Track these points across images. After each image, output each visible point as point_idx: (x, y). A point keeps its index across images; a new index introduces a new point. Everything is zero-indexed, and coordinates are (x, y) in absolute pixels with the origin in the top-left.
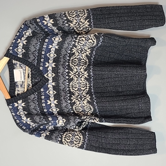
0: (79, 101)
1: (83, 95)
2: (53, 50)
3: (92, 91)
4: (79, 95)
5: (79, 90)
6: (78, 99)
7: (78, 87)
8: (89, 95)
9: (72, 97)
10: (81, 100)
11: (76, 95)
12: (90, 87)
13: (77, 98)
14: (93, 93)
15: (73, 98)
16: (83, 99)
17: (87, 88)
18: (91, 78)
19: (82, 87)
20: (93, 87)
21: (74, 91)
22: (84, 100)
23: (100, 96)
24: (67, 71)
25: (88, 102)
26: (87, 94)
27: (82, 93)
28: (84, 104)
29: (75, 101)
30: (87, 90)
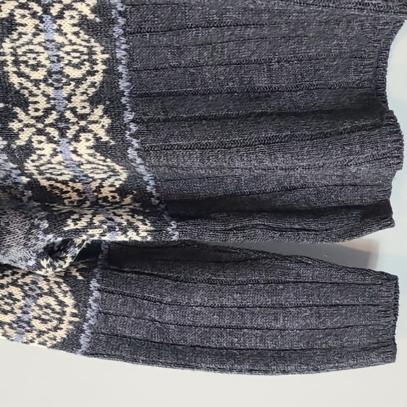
0: (51, 140)
1: (73, 110)
3: (123, 84)
4: (53, 108)
5: (55, 77)
6: (48, 129)
7: (47, 63)
8: (105, 112)
9: (15, 116)
10: (63, 135)
11: (37, 110)
12: (111, 63)
13: (40, 126)
14: (123, 100)
15: (21, 125)
16: (70, 134)
17: (96, 68)
18: (113, 22)
19: (69, 64)
20: (128, 66)
21: (29, 85)
22: (76, 138)
23: (162, 117)
25: (99, 147)
26: (94, 101)
27: (69, 99)
28: (80, 155)
29: (30, 141)
30: (98, 78)
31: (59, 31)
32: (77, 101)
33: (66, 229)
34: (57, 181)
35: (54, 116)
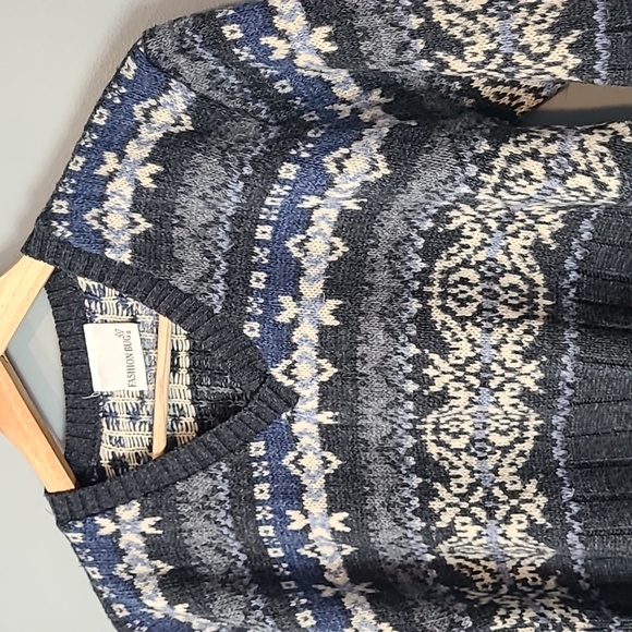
0: (476, 521)
1: (502, 485)
2: (323, 218)
3: (558, 453)
4: (478, 483)
5: (478, 446)
6: (474, 510)
7: (471, 431)
8: (540, 488)
9: (435, 493)
10: (491, 516)
11: (460, 486)
12: (545, 429)
13: (465, 505)
14: (560, 473)
15: (443, 505)
16: (500, 515)
17: (526, 434)
19: (497, 430)
20: (564, 432)
21: (449, 455)
22: (507, 520)
23: (608, 493)
24: (413, 350)
25: (533, 530)
26: (525, 474)
27: (495, 471)
28: (509, 539)
29: (452, 523)
30: (528, 446)
31: (496, 403)
32: (505, 473)
33: (493, 628)
34: (467, 559)
35: (480, 493)
